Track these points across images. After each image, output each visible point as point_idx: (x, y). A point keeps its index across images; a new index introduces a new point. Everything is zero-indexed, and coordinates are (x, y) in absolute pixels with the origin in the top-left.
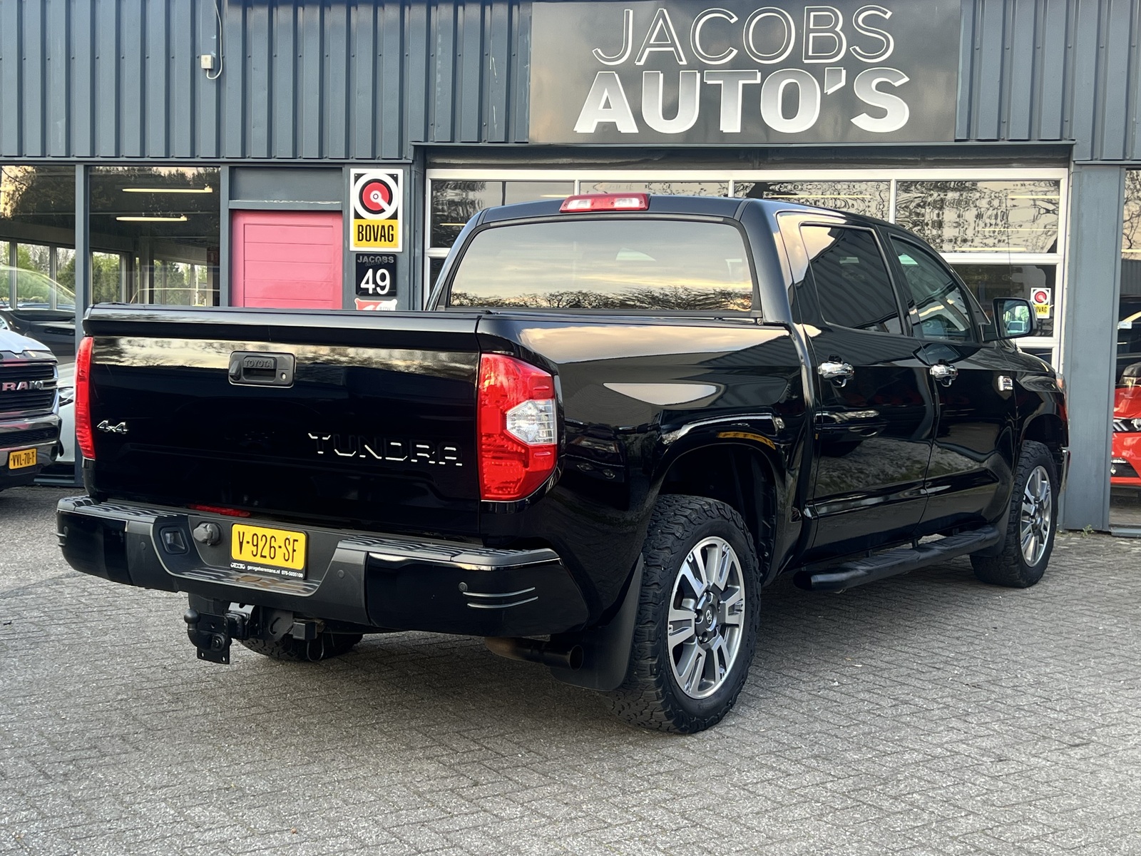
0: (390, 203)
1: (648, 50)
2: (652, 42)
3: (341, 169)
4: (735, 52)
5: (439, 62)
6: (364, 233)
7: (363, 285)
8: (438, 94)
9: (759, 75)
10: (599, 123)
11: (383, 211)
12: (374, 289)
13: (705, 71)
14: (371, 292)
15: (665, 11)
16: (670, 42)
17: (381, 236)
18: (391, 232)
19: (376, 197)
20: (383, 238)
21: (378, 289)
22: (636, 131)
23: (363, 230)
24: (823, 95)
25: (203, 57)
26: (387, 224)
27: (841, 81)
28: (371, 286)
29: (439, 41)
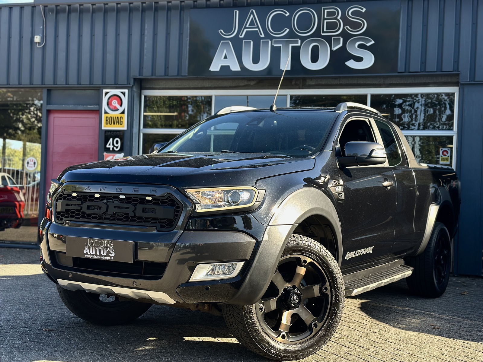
0: (121, 106)
1: (245, 30)
2: (247, 26)
3: (99, 90)
4: (288, 30)
5: (146, 38)
6: (109, 120)
7: (108, 146)
8: (145, 53)
9: (299, 41)
10: (222, 67)
11: (118, 110)
12: (113, 148)
13: (273, 40)
14: (111, 149)
15: (254, 11)
16: (256, 26)
17: (117, 122)
18: (121, 120)
19: (115, 103)
20: (118, 123)
21: (115, 148)
22: (239, 69)
24: (332, 51)
25: (36, 37)
26: (119, 116)
27: (340, 44)
28: (111, 147)
29: (146, 27)
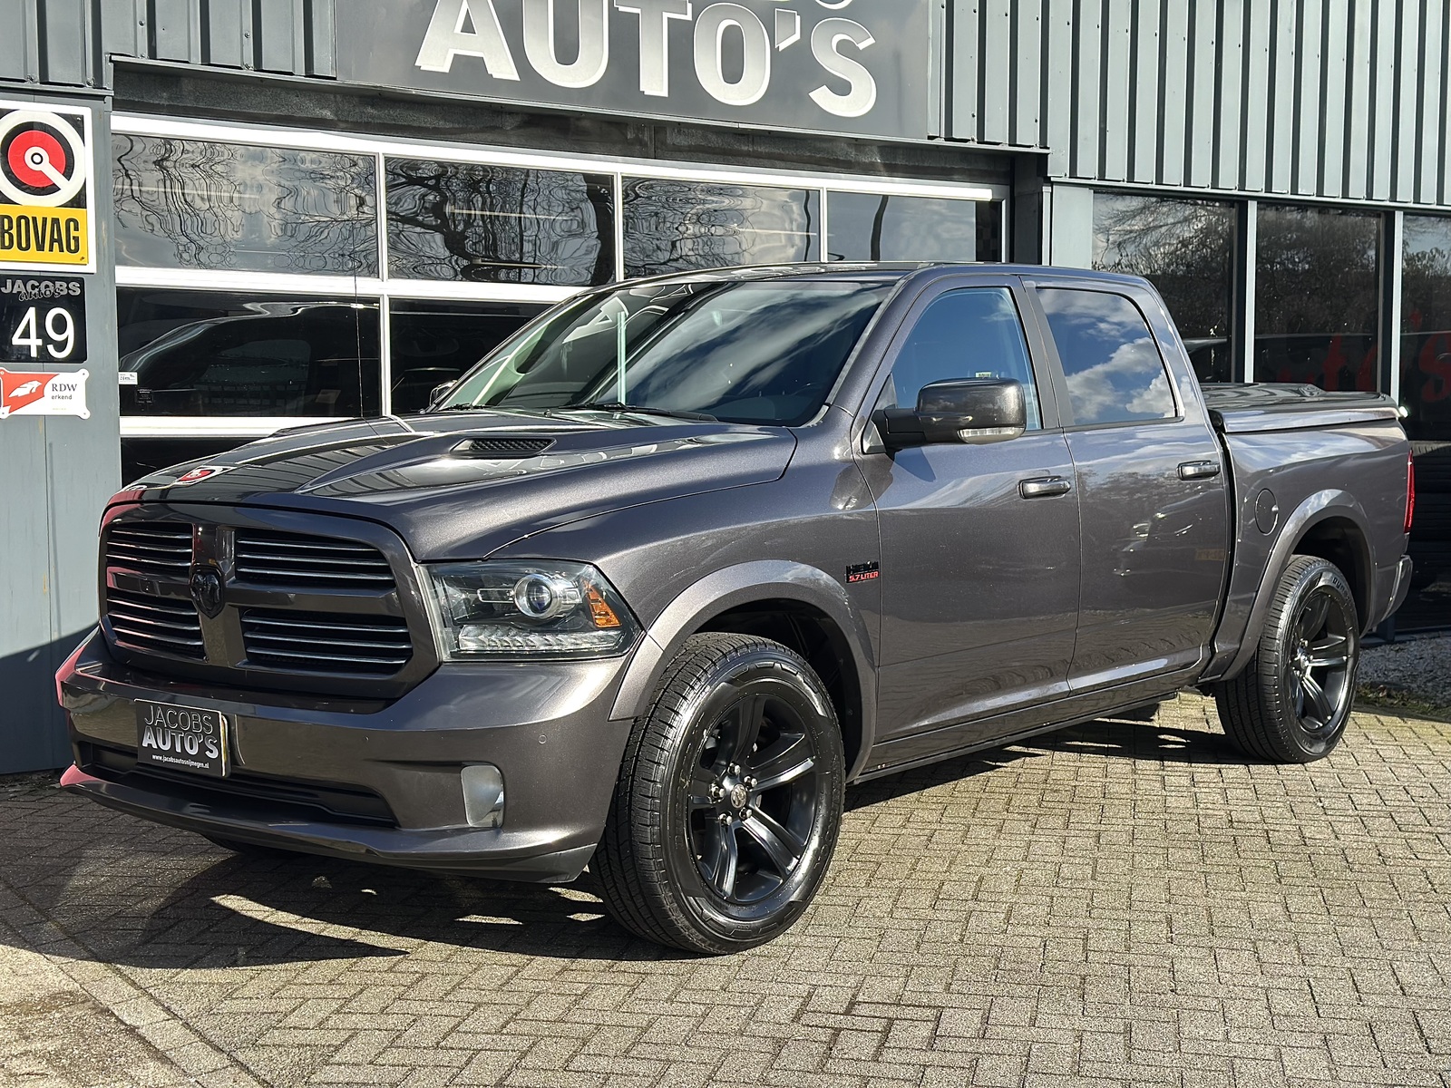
0: (68, 174)
6: (14, 231)
7: (16, 341)
10: (456, 56)
11: (53, 189)
12: (42, 351)
14: (34, 354)
17: (52, 241)
18: (73, 233)
19: (37, 159)
20: (56, 245)
21: (51, 348)
23: (11, 228)
26: (64, 215)
28: (34, 342)
